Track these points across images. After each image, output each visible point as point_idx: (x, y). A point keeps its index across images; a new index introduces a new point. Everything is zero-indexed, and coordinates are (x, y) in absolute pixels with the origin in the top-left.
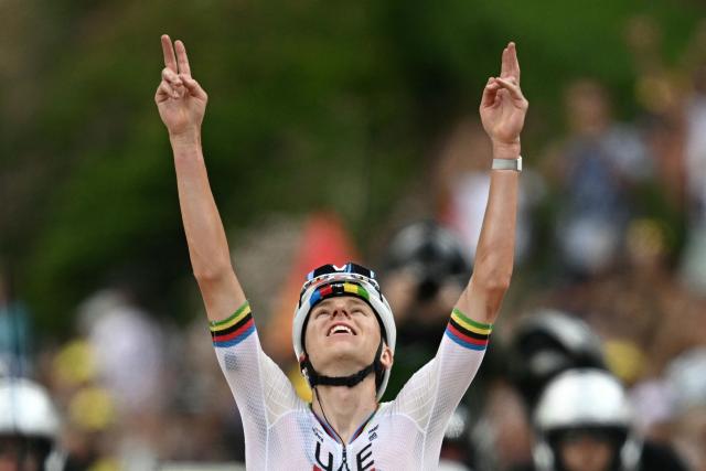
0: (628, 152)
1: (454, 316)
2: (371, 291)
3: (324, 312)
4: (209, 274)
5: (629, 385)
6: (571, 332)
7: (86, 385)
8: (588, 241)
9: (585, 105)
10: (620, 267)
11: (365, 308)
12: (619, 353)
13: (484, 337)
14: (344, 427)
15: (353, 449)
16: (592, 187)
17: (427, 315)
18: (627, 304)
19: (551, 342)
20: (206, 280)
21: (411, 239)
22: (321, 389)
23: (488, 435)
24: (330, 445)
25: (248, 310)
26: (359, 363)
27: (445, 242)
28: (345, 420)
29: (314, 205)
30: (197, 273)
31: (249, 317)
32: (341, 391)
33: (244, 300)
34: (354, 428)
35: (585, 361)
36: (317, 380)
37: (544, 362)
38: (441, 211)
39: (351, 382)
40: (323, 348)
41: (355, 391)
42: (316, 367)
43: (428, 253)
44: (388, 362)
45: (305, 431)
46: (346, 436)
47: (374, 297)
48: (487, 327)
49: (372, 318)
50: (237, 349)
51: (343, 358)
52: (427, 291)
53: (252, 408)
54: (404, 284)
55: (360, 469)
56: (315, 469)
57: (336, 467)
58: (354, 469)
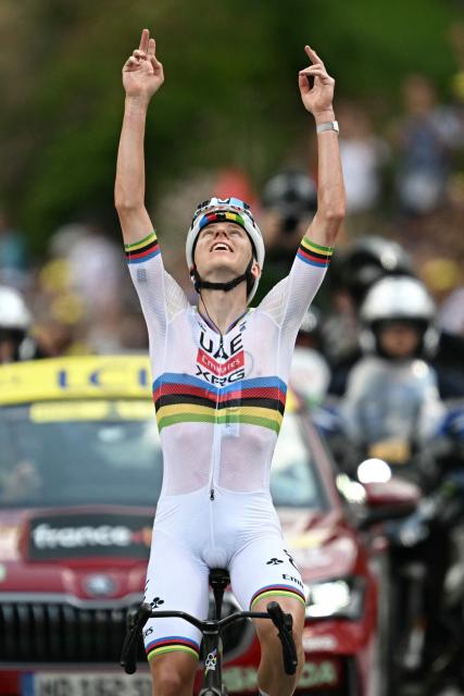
2: (246, 218)
3: (209, 233)
13: (324, 257)
14: (222, 322)
22: (204, 292)
25: (155, 237)
31: (155, 242)
33: (152, 230)
36: (200, 284)
40: (207, 261)
41: (230, 295)
46: (223, 328)
48: (326, 250)
50: (146, 265)
55: (233, 352)
56: (200, 351)
57: (215, 350)
58: (228, 352)
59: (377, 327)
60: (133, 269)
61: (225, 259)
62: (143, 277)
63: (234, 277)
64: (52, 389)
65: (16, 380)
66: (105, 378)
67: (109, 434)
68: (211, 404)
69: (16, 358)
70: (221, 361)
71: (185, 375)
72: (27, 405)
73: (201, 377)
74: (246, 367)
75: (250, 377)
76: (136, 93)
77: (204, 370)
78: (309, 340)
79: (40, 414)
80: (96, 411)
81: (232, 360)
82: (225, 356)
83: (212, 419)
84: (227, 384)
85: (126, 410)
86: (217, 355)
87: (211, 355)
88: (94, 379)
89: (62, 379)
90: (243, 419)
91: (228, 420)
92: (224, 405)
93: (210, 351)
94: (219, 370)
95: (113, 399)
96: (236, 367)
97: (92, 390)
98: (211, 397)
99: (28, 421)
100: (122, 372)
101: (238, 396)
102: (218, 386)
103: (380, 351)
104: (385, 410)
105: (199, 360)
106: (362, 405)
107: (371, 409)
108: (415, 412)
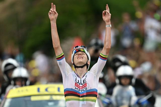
0: (134, 26)
1: (101, 54)
2: (85, 50)
3: (77, 54)
4: (56, 47)
5: (134, 69)
6: (122, 58)
7: (34, 68)
8: (126, 42)
9: (126, 17)
10: (132, 47)
11: (85, 53)
12: (132, 62)
13: (106, 58)
14: (81, 75)
15: (82, 79)
17: (96, 56)
18: (133, 53)
19: (119, 60)
20: (55, 48)
21: (93, 41)
22: (76, 68)
23: (107, 77)
24: (78, 79)
25: (63, 54)
26: (83, 63)
27: (100, 42)
28: (81, 74)
29: (75, 35)
30: (54, 47)
31: (63, 55)
32: (80, 69)
33: (62, 52)
34: (83, 75)
35: (125, 64)
36: (76, 67)
37: (117, 64)
38: (99, 36)
39: (82, 67)
41: (83, 69)
42: (75, 64)
43: (97, 44)
44: (89, 63)
45: (73, 76)
46: (81, 77)
47: (86, 52)
48: (106, 56)
49: (86, 56)
50: (61, 61)
51: (80, 63)
52: (96, 51)
53: (64, 72)
54: (92, 50)
55: (84, 83)
56: (76, 83)
58: (83, 83)
59: (120, 78)
60: (58, 62)
61: (81, 60)
62: (60, 64)
63: (83, 64)
64: (36, 93)
65: (27, 90)
66: (49, 90)
67: (50, 104)
68: (79, 96)
69: (26, 85)
70: (81, 85)
71: (72, 89)
72: (30, 96)
73: (76, 89)
74: (87, 87)
75: (88, 89)
76: (53, 20)
77: (77, 88)
78: (102, 80)
79: (33, 99)
80: (47, 98)
81: (84, 85)
82: (82, 84)
83: (79, 100)
84: (82, 91)
85: (55, 98)
86: (80, 84)
87: (78, 84)
88: (46, 90)
89: (39, 90)
90: (87, 100)
91: (83, 100)
92: (82, 97)
93: (78, 83)
94: (80, 88)
95: (51, 95)
96: (85, 87)
97: (46, 93)
98: (79, 94)
99: (30, 100)
100: (53, 88)
101: (85, 94)
102: (80, 92)
103: (121, 84)
104: (122, 98)
105: (75, 85)
106: (116, 97)
107: (119, 98)
108: (130, 98)
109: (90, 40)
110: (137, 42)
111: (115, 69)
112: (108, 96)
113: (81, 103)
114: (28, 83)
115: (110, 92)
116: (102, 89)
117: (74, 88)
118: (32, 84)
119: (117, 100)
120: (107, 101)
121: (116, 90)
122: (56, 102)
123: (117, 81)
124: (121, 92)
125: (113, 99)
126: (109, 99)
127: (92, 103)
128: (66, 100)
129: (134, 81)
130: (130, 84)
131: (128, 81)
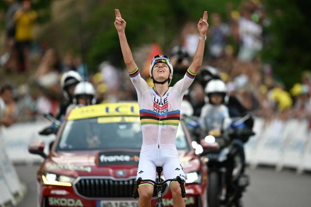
0: (225, 29)
2: (168, 61)
3: (157, 66)
5: (226, 83)
6: (213, 71)
7: (100, 83)
8: (216, 50)
9: (216, 18)
12: (223, 75)
13: (194, 76)
14: (161, 93)
15: (163, 98)
16: (217, 37)
17: (180, 67)
18: (225, 64)
19: (209, 73)
21: (176, 49)
22: (156, 84)
23: (194, 94)
24: (158, 97)
27: (184, 50)
28: (161, 91)
29: (153, 42)
31: (138, 70)
32: (161, 85)
33: (136, 67)
34: (163, 93)
36: (155, 82)
37: (207, 77)
38: (182, 43)
39: (163, 83)
40: (157, 75)
41: (164, 85)
42: (155, 79)
43: (180, 53)
44: (171, 78)
45: (151, 95)
46: (161, 95)
48: (195, 74)
49: (168, 68)
51: (162, 78)
52: (180, 61)
53: (139, 90)
54: (175, 59)
55: (165, 103)
57: (159, 102)
58: (163, 103)
59: (210, 95)
60: (132, 79)
61: (162, 75)
62: (134, 81)
63: (165, 80)
64: (105, 113)
65: (93, 110)
66: (120, 110)
67: (122, 127)
68: (158, 119)
69: (91, 104)
70: (161, 106)
71: (150, 111)
72: (96, 118)
73: (155, 111)
74: (169, 108)
77: (156, 109)
78: (187, 98)
79: (100, 121)
80: (118, 120)
81: (165, 105)
82: (162, 104)
83: (158, 124)
84: (163, 113)
85: (127, 119)
86: (160, 104)
87: (158, 104)
88: (117, 110)
89: (107, 110)
90: (168, 124)
91: (163, 124)
92: (161, 120)
93: (157, 103)
94: (160, 109)
95: (123, 116)
96: (166, 108)
97: (117, 113)
98: (158, 117)
99: (97, 123)
100: (126, 107)
101: (166, 117)
102: (160, 114)
103: (211, 102)
104: (213, 120)
105: (154, 106)
106: (205, 119)
107: (209, 120)
108: (222, 120)
109: (172, 48)
110: (229, 50)
111: (204, 84)
112: (195, 118)
113: (160, 127)
114: (94, 101)
115: (197, 113)
116: (186, 109)
117: (152, 109)
118: (99, 102)
119: (206, 123)
120: (194, 123)
121: (205, 110)
122: (129, 125)
123: (207, 99)
124: (211, 113)
125: (201, 121)
126: (196, 121)
127: (174, 127)
128: (142, 124)
129: (227, 99)
130: (223, 102)
131: (220, 99)
